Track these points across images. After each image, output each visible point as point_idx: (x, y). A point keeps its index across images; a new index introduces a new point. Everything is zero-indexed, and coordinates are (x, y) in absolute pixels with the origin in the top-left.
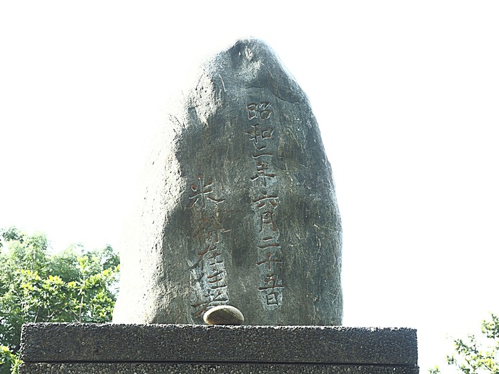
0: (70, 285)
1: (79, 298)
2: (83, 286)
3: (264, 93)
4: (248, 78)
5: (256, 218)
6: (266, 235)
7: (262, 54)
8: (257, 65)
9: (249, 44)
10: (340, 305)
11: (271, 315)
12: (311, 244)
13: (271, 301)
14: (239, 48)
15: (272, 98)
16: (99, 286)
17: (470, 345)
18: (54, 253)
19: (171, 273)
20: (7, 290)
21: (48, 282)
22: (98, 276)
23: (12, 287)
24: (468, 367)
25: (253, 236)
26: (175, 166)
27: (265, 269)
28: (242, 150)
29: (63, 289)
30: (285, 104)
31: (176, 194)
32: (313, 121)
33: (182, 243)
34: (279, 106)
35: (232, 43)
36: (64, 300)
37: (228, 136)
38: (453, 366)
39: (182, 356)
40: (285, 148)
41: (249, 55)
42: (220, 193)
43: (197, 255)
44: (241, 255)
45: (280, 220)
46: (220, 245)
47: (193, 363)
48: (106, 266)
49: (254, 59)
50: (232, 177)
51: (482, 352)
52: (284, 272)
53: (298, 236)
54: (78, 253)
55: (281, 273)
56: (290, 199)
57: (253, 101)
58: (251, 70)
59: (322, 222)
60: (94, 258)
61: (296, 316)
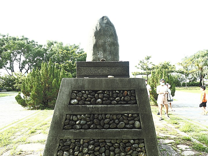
0: (68, 52)
1: (70, 54)
2: (71, 52)
3: (107, 25)
4: (105, 23)
5: (107, 45)
6: (108, 48)
7: (107, 19)
8: (106, 20)
9: (105, 17)
10: (119, 58)
11: (109, 59)
12: (115, 49)
13: (109, 57)
14: (103, 17)
15: (109, 26)
16: (73, 52)
17: (143, 62)
18: (64, 46)
19: (94, 54)
20: (56, 53)
21: (64, 51)
22: (73, 50)
23: (57, 52)
24: (142, 65)
25: (106, 48)
26: (94, 37)
27: (108, 53)
28: (104, 35)
29: (67, 53)
30: (111, 27)
31: (95, 42)
32: (115, 30)
33: (96, 49)
34: (110, 27)
35: (102, 17)
36: (67, 55)
37: (102, 33)
38: (139, 65)
39: (98, 66)
40: (111, 34)
41: (105, 19)
42: (101, 42)
43: (98, 51)
44: (105, 51)
45: (110, 46)
46: (101, 49)
47: (99, 66)
48: (74, 48)
49: (106, 19)
50: (103, 39)
51: (145, 63)
52: (111, 53)
53: (113, 48)
54: (69, 46)
55: (110, 53)
56: (112, 42)
57: (106, 26)
58: (105, 21)
59: (116, 46)
60: (72, 46)
61: (113, 60)
